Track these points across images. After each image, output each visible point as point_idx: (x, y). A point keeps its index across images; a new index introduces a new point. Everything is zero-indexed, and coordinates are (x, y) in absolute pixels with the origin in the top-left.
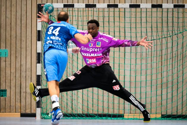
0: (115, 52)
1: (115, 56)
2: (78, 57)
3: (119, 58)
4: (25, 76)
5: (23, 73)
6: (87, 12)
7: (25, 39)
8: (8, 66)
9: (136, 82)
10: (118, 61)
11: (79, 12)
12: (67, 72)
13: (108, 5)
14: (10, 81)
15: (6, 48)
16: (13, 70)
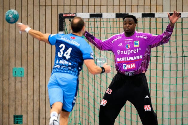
0: (151, 70)
1: (151, 75)
2: (108, 76)
3: (157, 77)
4: (44, 99)
5: (42, 96)
6: (118, 23)
7: (45, 55)
8: (24, 87)
9: (176, 105)
10: (155, 80)
11: (108, 23)
12: (95, 94)
13: (142, 14)
14: (26, 104)
15: (21, 67)
16: (30, 93)
